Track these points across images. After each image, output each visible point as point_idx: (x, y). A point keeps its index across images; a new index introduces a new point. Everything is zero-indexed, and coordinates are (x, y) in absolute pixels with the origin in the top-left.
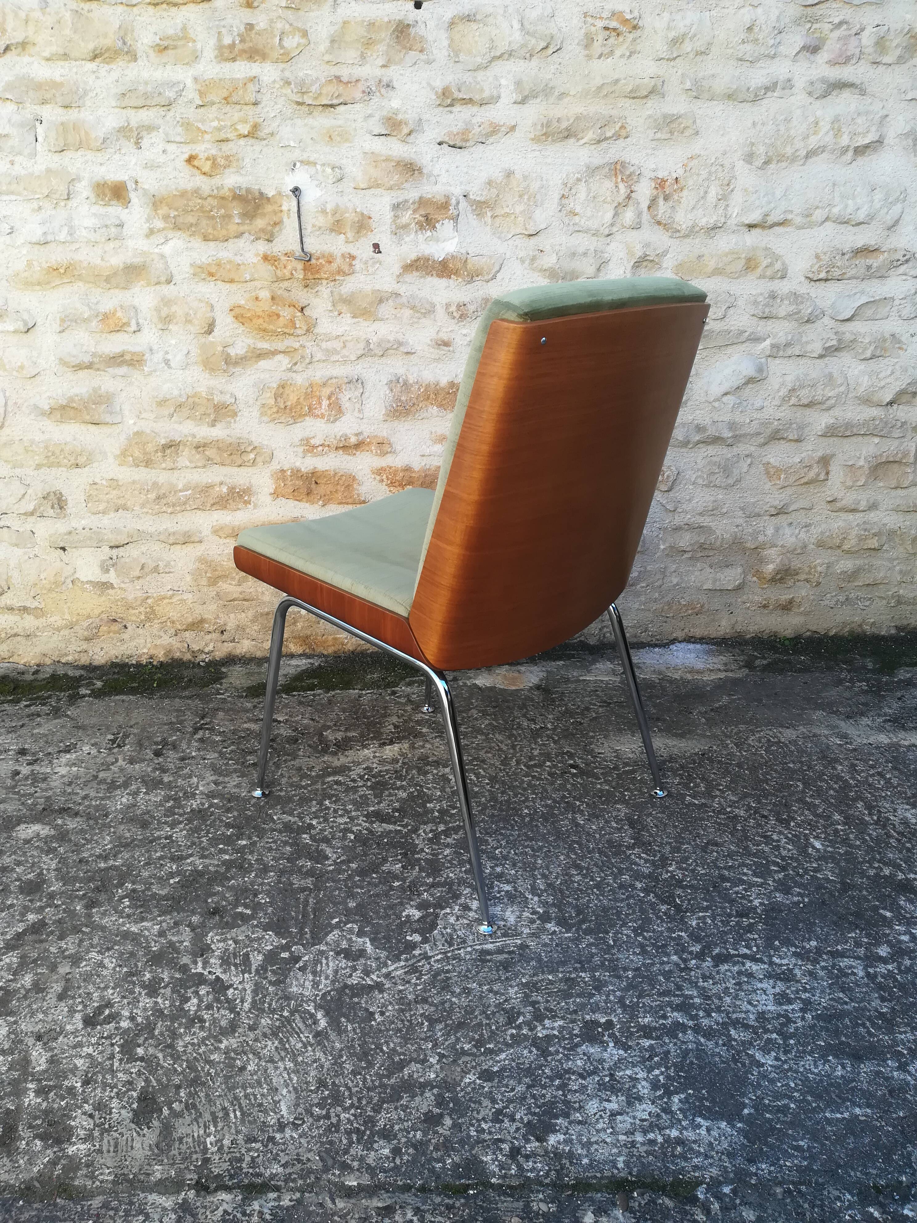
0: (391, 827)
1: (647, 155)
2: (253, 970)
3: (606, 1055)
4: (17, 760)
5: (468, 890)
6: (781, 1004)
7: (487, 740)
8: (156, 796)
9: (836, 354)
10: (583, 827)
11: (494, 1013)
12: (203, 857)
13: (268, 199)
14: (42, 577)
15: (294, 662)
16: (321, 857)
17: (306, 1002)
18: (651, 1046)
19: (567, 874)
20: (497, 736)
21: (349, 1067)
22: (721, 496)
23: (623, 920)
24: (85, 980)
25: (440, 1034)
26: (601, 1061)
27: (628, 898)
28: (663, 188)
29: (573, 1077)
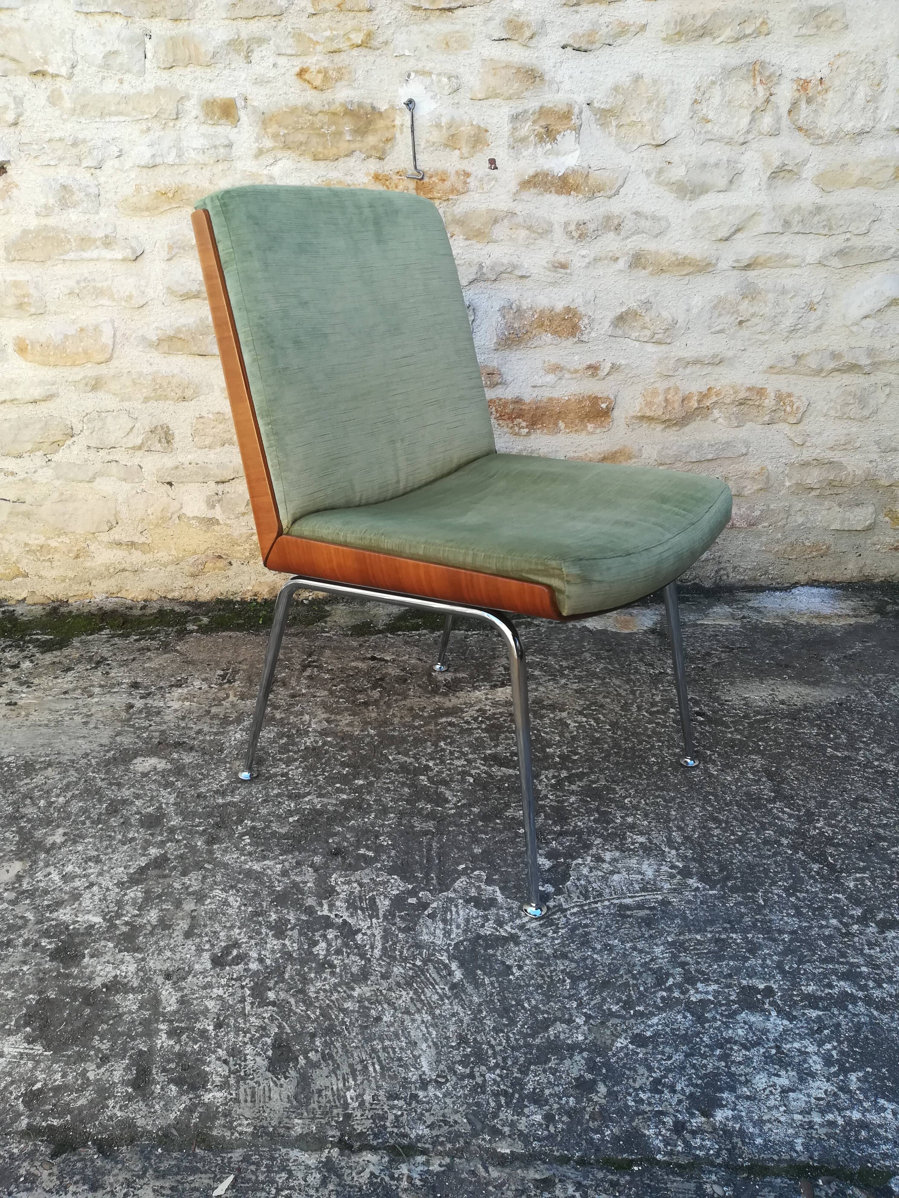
0: (511, 771)
1: (790, 53)
2: (381, 916)
3: (769, 1025)
4: (131, 694)
5: (598, 841)
7: (604, 684)
8: (269, 732)
10: (716, 777)
11: (640, 973)
12: (320, 796)
13: (380, 114)
14: (149, 512)
16: (441, 800)
17: (439, 952)
18: (819, 1017)
19: (704, 827)
20: (614, 680)
21: (489, 1023)
22: (854, 430)
23: (772, 879)
24: (210, 918)
25: (584, 992)
26: (765, 1032)
27: (775, 854)
28: (806, 90)
29: (736, 1048)
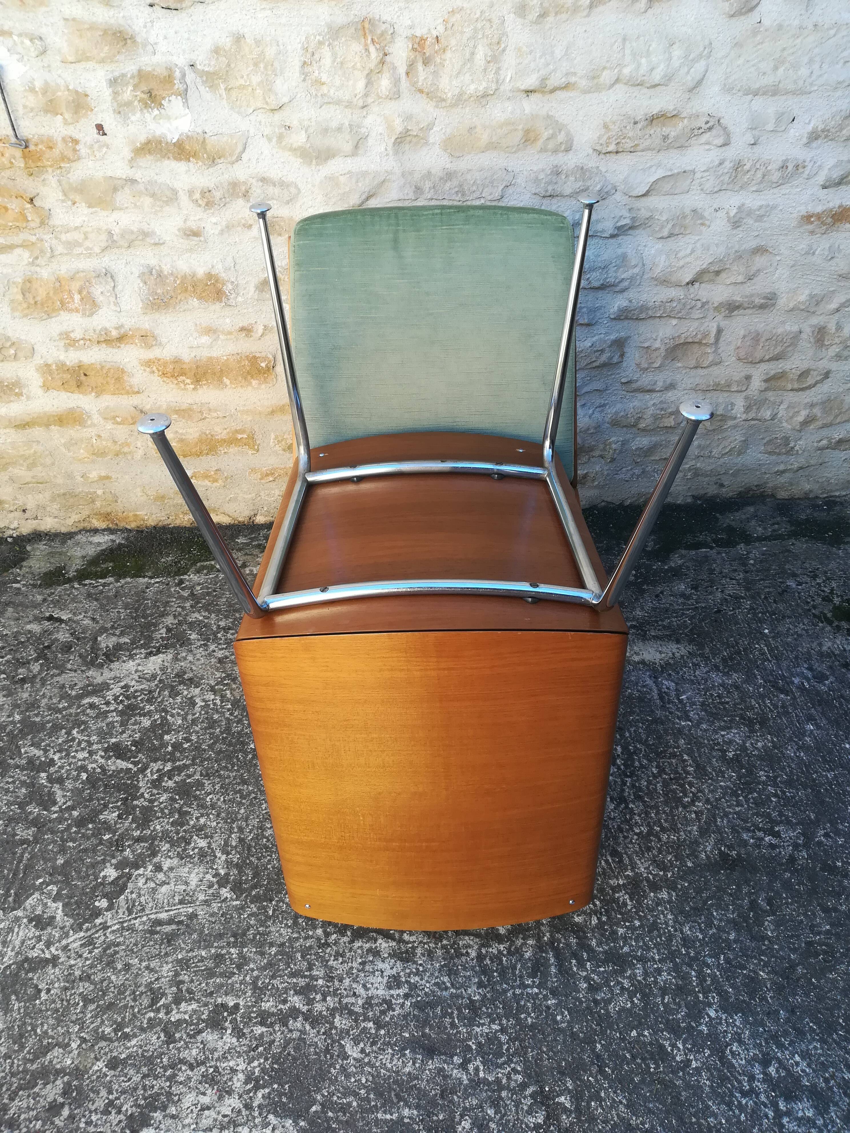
0: (124, 765)
3: (220, 1044)
5: (167, 846)
6: (390, 988)
9: (630, 232)
11: (142, 993)
15: (97, 539)
16: (50, 802)
18: (262, 1034)
19: (261, 828)
25: (89, 1015)
26: (214, 1050)
28: (424, 48)
29: (183, 1068)
